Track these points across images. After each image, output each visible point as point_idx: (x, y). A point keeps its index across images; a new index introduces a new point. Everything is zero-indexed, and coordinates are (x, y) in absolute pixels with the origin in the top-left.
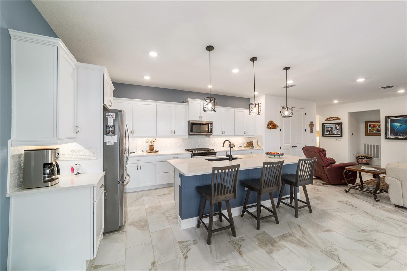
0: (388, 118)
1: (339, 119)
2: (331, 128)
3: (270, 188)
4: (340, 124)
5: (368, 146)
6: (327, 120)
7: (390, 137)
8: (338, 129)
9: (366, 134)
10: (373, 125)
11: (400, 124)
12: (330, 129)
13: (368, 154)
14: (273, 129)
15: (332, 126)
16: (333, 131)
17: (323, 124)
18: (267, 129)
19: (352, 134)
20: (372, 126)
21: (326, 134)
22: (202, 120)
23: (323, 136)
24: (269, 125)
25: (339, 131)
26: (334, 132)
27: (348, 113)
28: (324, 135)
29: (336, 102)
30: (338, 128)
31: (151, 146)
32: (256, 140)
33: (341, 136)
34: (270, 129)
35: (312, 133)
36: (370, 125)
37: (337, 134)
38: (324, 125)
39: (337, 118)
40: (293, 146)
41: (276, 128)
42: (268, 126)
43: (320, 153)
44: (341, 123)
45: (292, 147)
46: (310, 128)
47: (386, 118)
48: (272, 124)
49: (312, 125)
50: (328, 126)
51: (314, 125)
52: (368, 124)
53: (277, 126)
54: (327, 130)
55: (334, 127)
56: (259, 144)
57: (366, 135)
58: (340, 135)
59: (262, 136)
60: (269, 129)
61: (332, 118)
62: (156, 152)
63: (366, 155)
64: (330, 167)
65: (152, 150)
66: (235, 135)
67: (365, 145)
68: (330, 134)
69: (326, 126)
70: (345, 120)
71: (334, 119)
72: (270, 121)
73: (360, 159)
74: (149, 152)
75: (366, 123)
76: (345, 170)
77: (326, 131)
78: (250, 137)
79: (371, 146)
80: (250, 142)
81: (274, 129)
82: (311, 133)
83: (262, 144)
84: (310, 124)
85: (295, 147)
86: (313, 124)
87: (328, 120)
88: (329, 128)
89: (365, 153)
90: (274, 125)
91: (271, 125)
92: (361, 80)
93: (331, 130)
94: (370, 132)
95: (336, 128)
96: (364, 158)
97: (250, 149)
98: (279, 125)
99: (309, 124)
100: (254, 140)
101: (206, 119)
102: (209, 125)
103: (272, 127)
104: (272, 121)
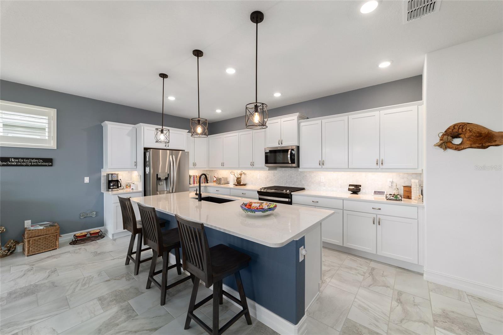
14: (472, 148)
22: (283, 145)
31: (238, 178)
41: (496, 145)
42: (441, 140)
48: (467, 135)
60: (449, 148)
62: (245, 185)
65: (239, 183)
66: (348, 168)
74: (236, 185)
90: (480, 136)
100: (413, 180)
101: (289, 143)
102: (289, 153)
103: (468, 143)
104: (462, 126)
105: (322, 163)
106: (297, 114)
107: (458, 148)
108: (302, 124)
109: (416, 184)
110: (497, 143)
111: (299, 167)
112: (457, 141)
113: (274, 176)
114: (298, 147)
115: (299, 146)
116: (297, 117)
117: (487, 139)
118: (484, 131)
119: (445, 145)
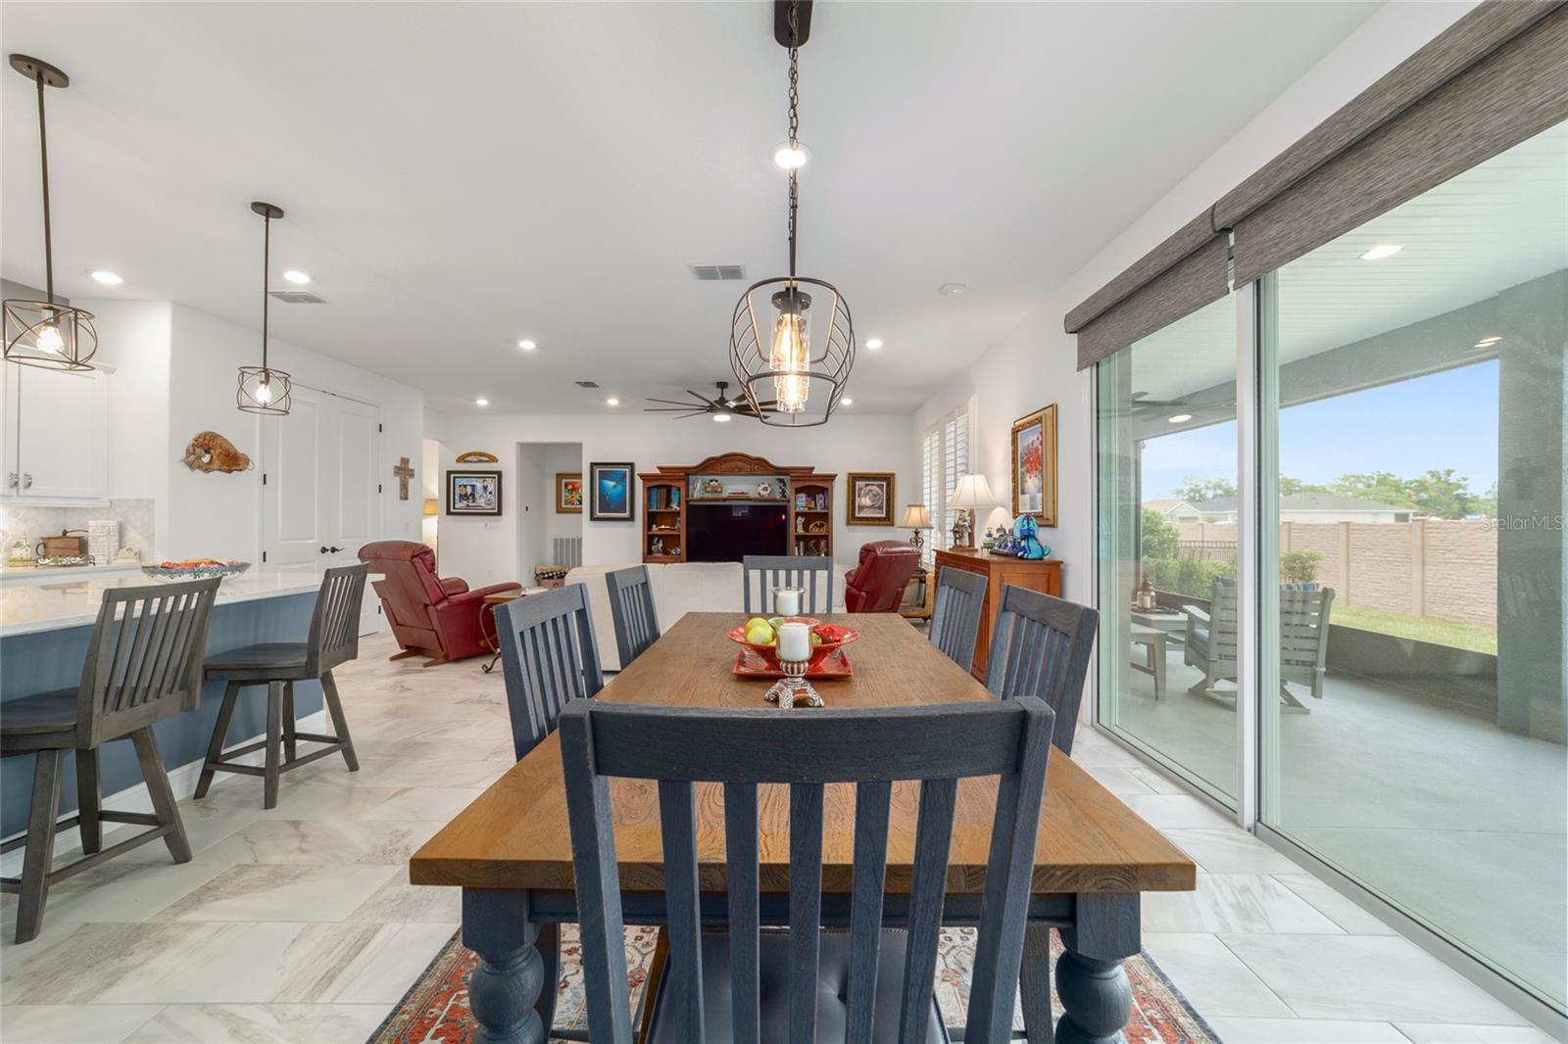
0: (595, 467)
1: (493, 461)
2: (473, 487)
3: (142, 708)
4: (496, 476)
5: (562, 540)
6: (462, 459)
7: (599, 514)
8: (490, 493)
9: (560, 510)
10: (571, 484)
11: (614, 483)
12: (469, 490)
13: (562, 562)
14: (219, 470)
15: (474, 482)
16: (477, 496)
17: (449, 473)
18: (187, 470)
19: (527, 508)
20: (570, 487)
21: (457, 506)
23: (449, 513)
24: (197, 450)
25: (494, 499)
26: (481, 502)
27: (518, 443)
28: (452, 510)
29: (482, 402)
30: (492, 487)
32: (112, 523)
33: (499, 513)
34: (207, 470)
35: (406, 498)
36: (566, 485)
37: (489, 507)
38: (452, 476)
39: (489, 456)
40: (329, 548)
41: (240, 470)
42: (189, 453)
43: (414, 560)
44: (499, 474)
45: (324, 550)
46: (397, 480)
47: (593, 465)
48: (218, 451)
49: (404, 471)
50: (465, 482)
51: (412, 470)
52: (564, 481)
53: (247, 461)
54: (460, 496)
55: (479, 486)
56: (129, 543)
57: (558, 512)
58: (496, 511)
59: (151, 502)
60: (199, 467)
61: (475, 454)
63: (557, 568)
64: (445, 604)
67: (556, 540)
68: (468, 506)
69: (459, 482)
70: (509, 464)
71: (481, 458)
72: (206, 434)
73: (544, 578)
75: (560, 476)
76: (484, 606)
77: (457, 497)
78: (65, 509)
79: (567, 540)
80: (65, 532)
81: (230, 471)
82: (401, 498)
83: (152, 543)
84: (398, 465)
85: (334, 550)
86: (411, 467)
87: (465, 462)
88: (465, 486)
89: (556, 564)
90: (228, 455)
91: (207, 451)
92: (527, 345)
93: (473, 495)
94: (566, 503)
95: (485, 488)
96: (552, 577)
97: (63, 569)
98: (255, 457)
99: (396, 467)
100: (91, 523)
103: (217, 463)
104: (213, 436)
107: (207, 469)
109: (109, 529)
110: (241, 467)
112: (206, 459)
117: (232, 461)
118: (231, 450)
119: (193, 462)
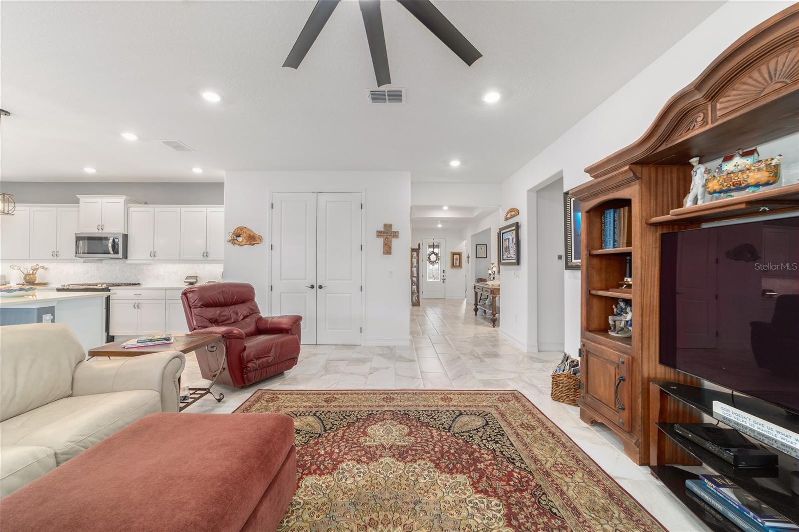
0: (568, 197)
1: (518, 214)
2: (509, 239)
4: (514, 228)
7: (574, 261)
8: (514, 244)
12: (508, 243)
14: (247, 244)
17: (500, 230)
21: (503, 257)
22: (104, 231)
23: (501, 263)
24: (235, 236)
25: (516, 250)
26: (512, 252)
27: (528, 190)
30: (515, 238)
31: (27, 275)
33: (518, 262)
35: (388, 253)
37: (514, 257)
39: (516, 210)
40: (317, 286)
41: (257, 243)
42: (232, 237)
44: (518, 225)
45: (313, 287)
46: (381, 241)
47: (566, 195)
48: (245, 235)
49: (387, 234)
50: (505, 236)
51: (395, 232)
53: (261, 238)
58: (515, 261)
60: (237, 244)
61: (510, 211)
62: (44, 284)
65: (30, 281)
66: (180, 260)
68: (508, 257)
71: (512, 213)
72: (238, 228)
74: (23, 285)
77: (504, 250)
81: (252, 244)
82: (384, 253)
84: (382, 229)
85: (320, 287)
86: (393, 229)
87: (507, 218)
88: (506, 239)
90: (250, 237)
91: (240, 236)
93: (509, 247)
95: (513, 239)
98: (265, 235)
99: (377, 231)
101: (113, 229)
102: (111, 240)
103: (245, 241)
104: (242, 228)
105: (153, 254)
106: (125, 197)
107: (241, 244)
108: (131, 209)
111: (127, 258)
112: (240, 239)
113: (98, 270)
114: (126, 237)
115: (127, 234)
116: (125, 200)
117: (252, 239)
118: (252, 234)
119: (233, 241)
